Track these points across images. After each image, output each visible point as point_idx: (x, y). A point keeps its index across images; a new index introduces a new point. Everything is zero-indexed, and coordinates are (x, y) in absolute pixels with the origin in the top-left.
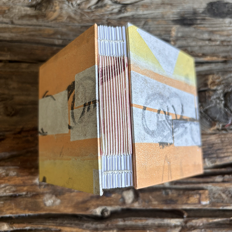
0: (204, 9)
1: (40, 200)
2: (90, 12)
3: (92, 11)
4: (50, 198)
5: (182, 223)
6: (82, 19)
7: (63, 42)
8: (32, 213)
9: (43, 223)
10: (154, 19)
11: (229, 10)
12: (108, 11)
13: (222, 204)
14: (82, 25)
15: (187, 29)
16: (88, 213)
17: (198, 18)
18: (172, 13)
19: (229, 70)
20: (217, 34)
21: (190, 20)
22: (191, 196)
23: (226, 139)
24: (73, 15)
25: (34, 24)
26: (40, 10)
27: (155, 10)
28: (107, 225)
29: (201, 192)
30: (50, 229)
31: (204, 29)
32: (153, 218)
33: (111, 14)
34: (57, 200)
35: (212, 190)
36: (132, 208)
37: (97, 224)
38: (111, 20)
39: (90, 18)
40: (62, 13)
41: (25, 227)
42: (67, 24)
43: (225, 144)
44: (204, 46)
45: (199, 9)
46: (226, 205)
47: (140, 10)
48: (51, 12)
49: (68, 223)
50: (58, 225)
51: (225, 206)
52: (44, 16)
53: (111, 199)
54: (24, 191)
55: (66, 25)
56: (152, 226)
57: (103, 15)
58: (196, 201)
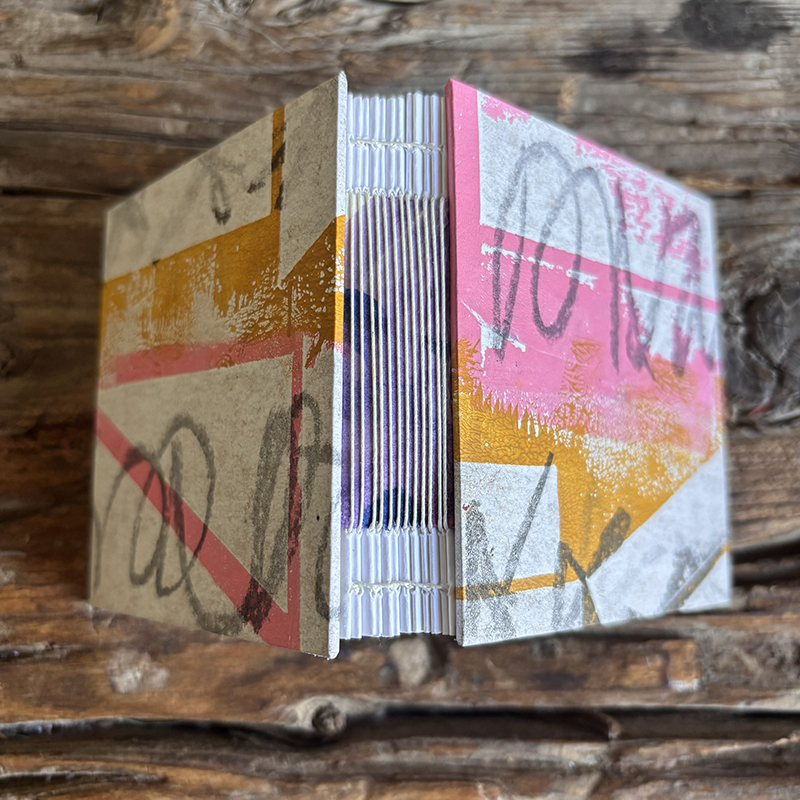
0: (671, 20)
1: (97, 671)
2: (284, 27)
3: (290, 24)
4: (133, 663)
5: (602, 760)
6: (255, 51)
7: (189, 127)
8: (64, 717)
9: (105, 753)
10: (501, 52)
11: (755, 26)
12: (343, 25)
13: (745, 692)
14: (256, 69)
15: (613, 88)
16: (263, 719)
17: (649, 49)
18: (562, 32)
19: (761, 221)
20: (716, 104)
21: (625, 55)
22: (634, 662)
23: (756, 460)
24: (224, 37)
25: (95, 66)
26: (116, 20)
27: (503, 24)
28: (335, 764)
29: (668, 645)
30: (127, 775)
31: (673, 88)
32: (498, 742)
33: (356, 34)
34: (155, 670)
35: (707, 641)
36: (424, 703)
37: (298, 760)
38: (352, 54)
39: (285, 47)
40: (188, 29)
41: (39, 768)
42: (206, 68)
43: (751, 478)
44: (673, 144)
45: (654, 19)
46: (761, 694)
47: (454, 22)
48: (153, 28)
49: (193, 757)
50: (156, 760)
51: (757, 698)
52: (128, 40)
53: (348, 667)
54: (39, 640)
55: (202, 71)
56: (496, 769)
57: (329, 39)
58: (651, 678)
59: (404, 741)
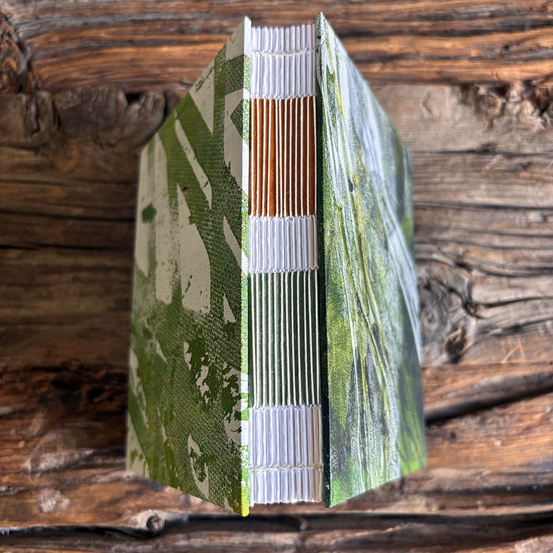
1: (33, 501)
4: (51, 497)
5: (296, 542)
6: (118, 172)
7: (85, 211)
8: (15, 526)
9: (36, 544)
13: (373, 504)
16: (118, 524)
26: (46, 155)
28: (158, 546)
32: (242, 533)
34: (63, 499)
36: (204, 513)
37: (138, 545)
40: (83, 161)
46: (379, 504)
48: (64, 160)
49: (81, 545)
50: (63, 547)
51: (378, 508)
53: (163, 495)
54: (2, 485)
56: (241, 547)
59: (194, 533)
